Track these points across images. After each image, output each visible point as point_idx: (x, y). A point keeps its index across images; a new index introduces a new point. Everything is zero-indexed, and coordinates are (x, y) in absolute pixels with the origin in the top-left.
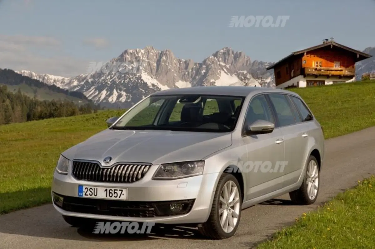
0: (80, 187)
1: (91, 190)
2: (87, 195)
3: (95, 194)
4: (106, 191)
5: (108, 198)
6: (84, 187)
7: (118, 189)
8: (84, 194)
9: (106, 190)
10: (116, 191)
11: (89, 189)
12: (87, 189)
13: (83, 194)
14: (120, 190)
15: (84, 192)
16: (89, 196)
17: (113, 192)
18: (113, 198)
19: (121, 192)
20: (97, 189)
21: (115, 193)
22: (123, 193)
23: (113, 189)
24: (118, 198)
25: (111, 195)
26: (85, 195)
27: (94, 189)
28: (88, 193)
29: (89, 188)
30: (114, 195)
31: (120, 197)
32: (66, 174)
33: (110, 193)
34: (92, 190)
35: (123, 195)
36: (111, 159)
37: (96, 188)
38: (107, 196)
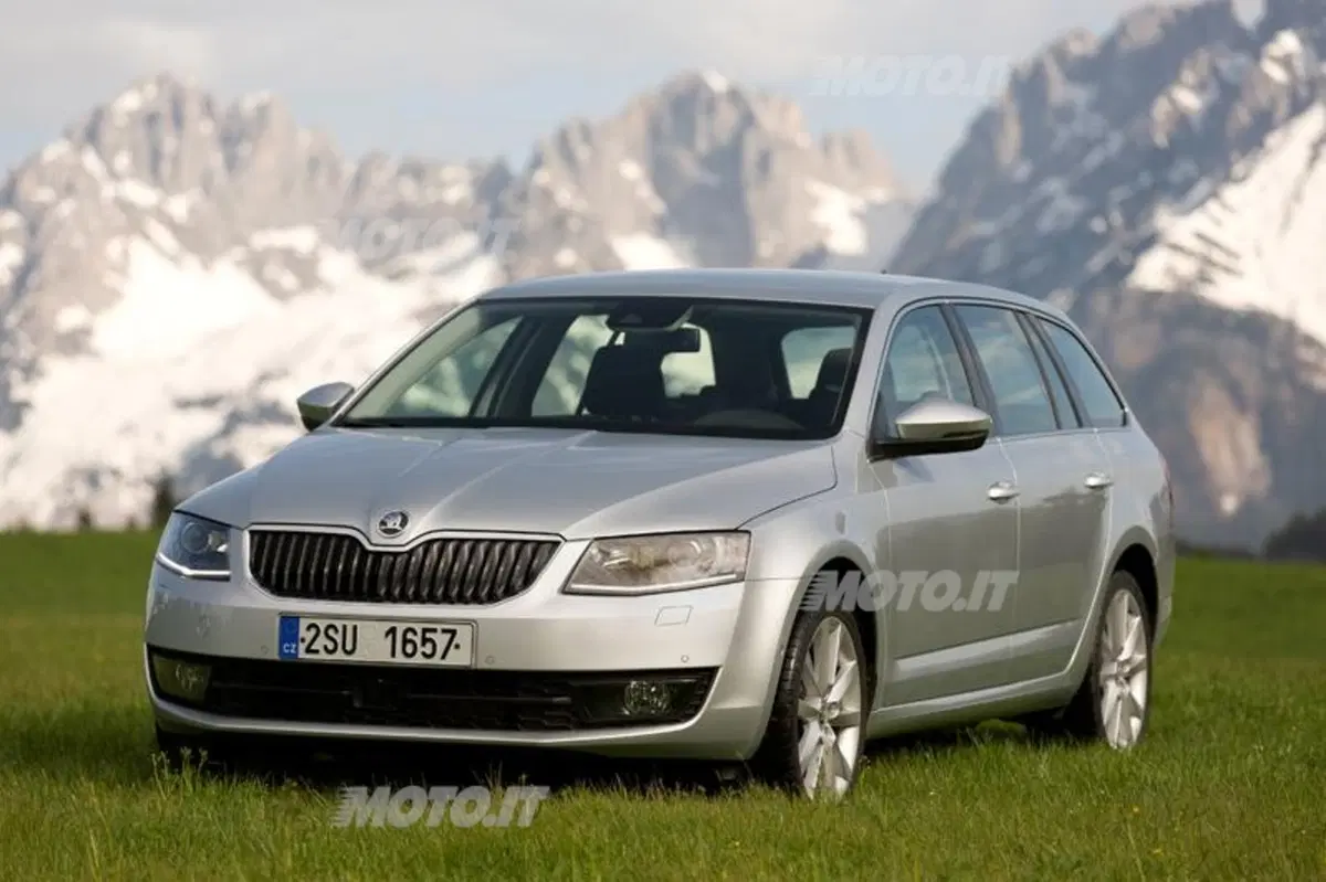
0: (289, 623)
1: (331, 632)
2: (317, 652)
3: (349, 647)
4: (390, 637)
5: (400, 659)
6: (304, 623)
7: (439, 627)
8: (302, 647)
9: (393, 631)
10: (428, 635)
11: (322, 629)
12: (313, 631)
13: (297, 649)
14: (444, 631)
15: (303, 640)
16: (323, 656)
17: (418, 640)
18: (418, 660)
19: (448, 636)
20: (355, 628)
21: (425, 641)
22: (454, 643)
23: (418, 628)
24: (436, 661)
25: (409, 649)
26: (308, 650)
27: (345, 627)
28: (321, 642)
29: (322, 624)
30: (420, 649)
31: (443, 657)
32: (225, 579)
33: (405, 641)
34: (336, 631)
35: (457, 646)
36: (405, 519)
37: (350, 625)
38: (393, 654)
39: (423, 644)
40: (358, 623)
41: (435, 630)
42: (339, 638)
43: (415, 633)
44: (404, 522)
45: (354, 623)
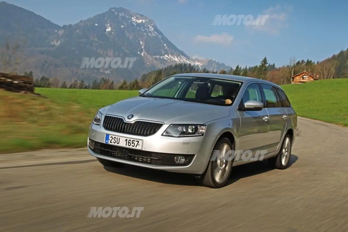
0: (108, 135)
1: (115, 139)
2: (112, 142)
3: (118, 142)
5: (127, 146)
6: (110, 136)
7: (136, 140)
8: (109, 141)
9: (126, 140)
10: (133, 142)
12: (112, 138)
14: (137, 141)
15: (110, 140)
16: (113, 144)
17: (131, 142)
18: (131, 147)
19: (137, 142)
20: (119, 138)
21: (133, 143)
22: (139, 144)
23: (132, 140)
24: (134, 148)
25: (129, 144)
26: (110, 142)
27: (117, 138)
28: (113, 141)
29: (113, 137)
30: (132, 145)
31: (136, 147)
32: (99, 125)
33: (129, 142)
34: (116, 139)
35: (139, 145)
36: (132, 116)
38: (126, 145)
39: (132, 144)
40: (120, 138)
41: (135, 141)
42: (116, 140)
43: (131, 141)
44: (132, 117)
45: (120, 137)
